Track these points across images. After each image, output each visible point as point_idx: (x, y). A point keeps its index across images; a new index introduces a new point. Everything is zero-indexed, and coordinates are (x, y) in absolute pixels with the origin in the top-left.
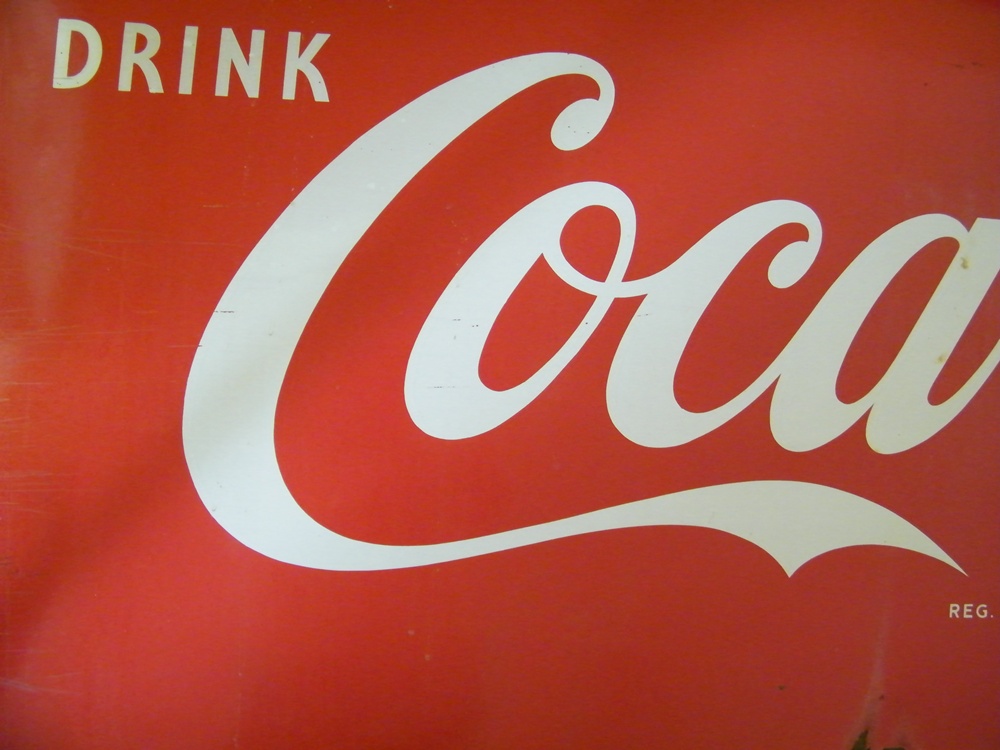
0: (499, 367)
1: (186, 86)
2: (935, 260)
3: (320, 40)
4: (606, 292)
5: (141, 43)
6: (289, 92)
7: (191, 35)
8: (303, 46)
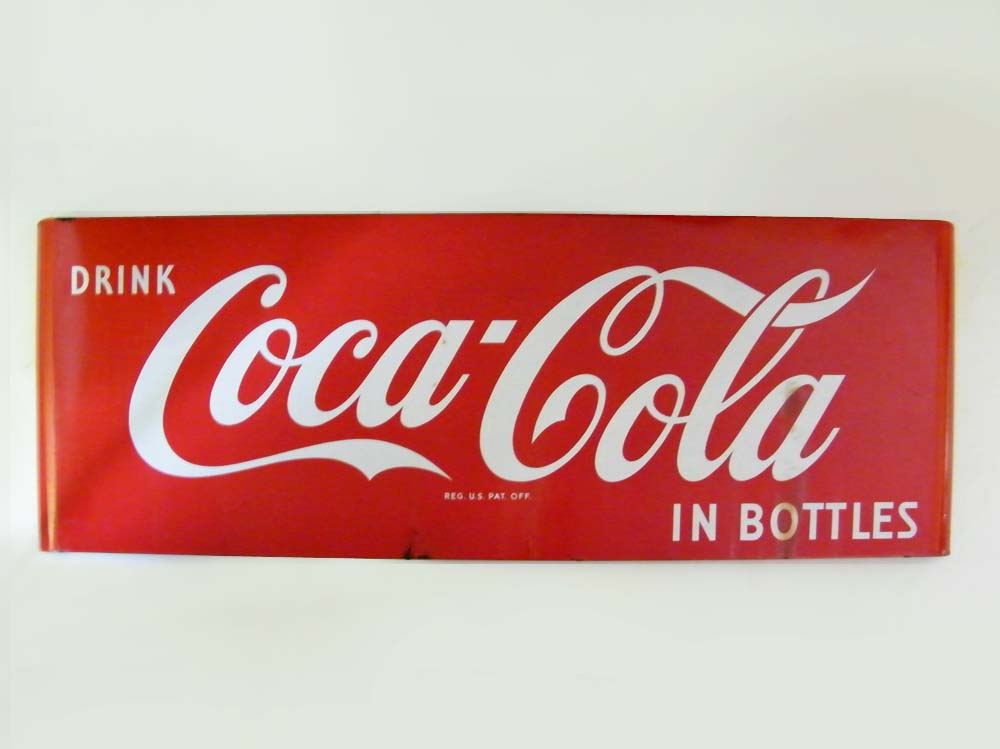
0: (247, 394)
1: (121, 290)
2: (432, 339)
3: (170, 268)
4: (285, 364)
5: (103, 275)
6: (160, 290)
7: (121, 270)
8: (164, 270)
